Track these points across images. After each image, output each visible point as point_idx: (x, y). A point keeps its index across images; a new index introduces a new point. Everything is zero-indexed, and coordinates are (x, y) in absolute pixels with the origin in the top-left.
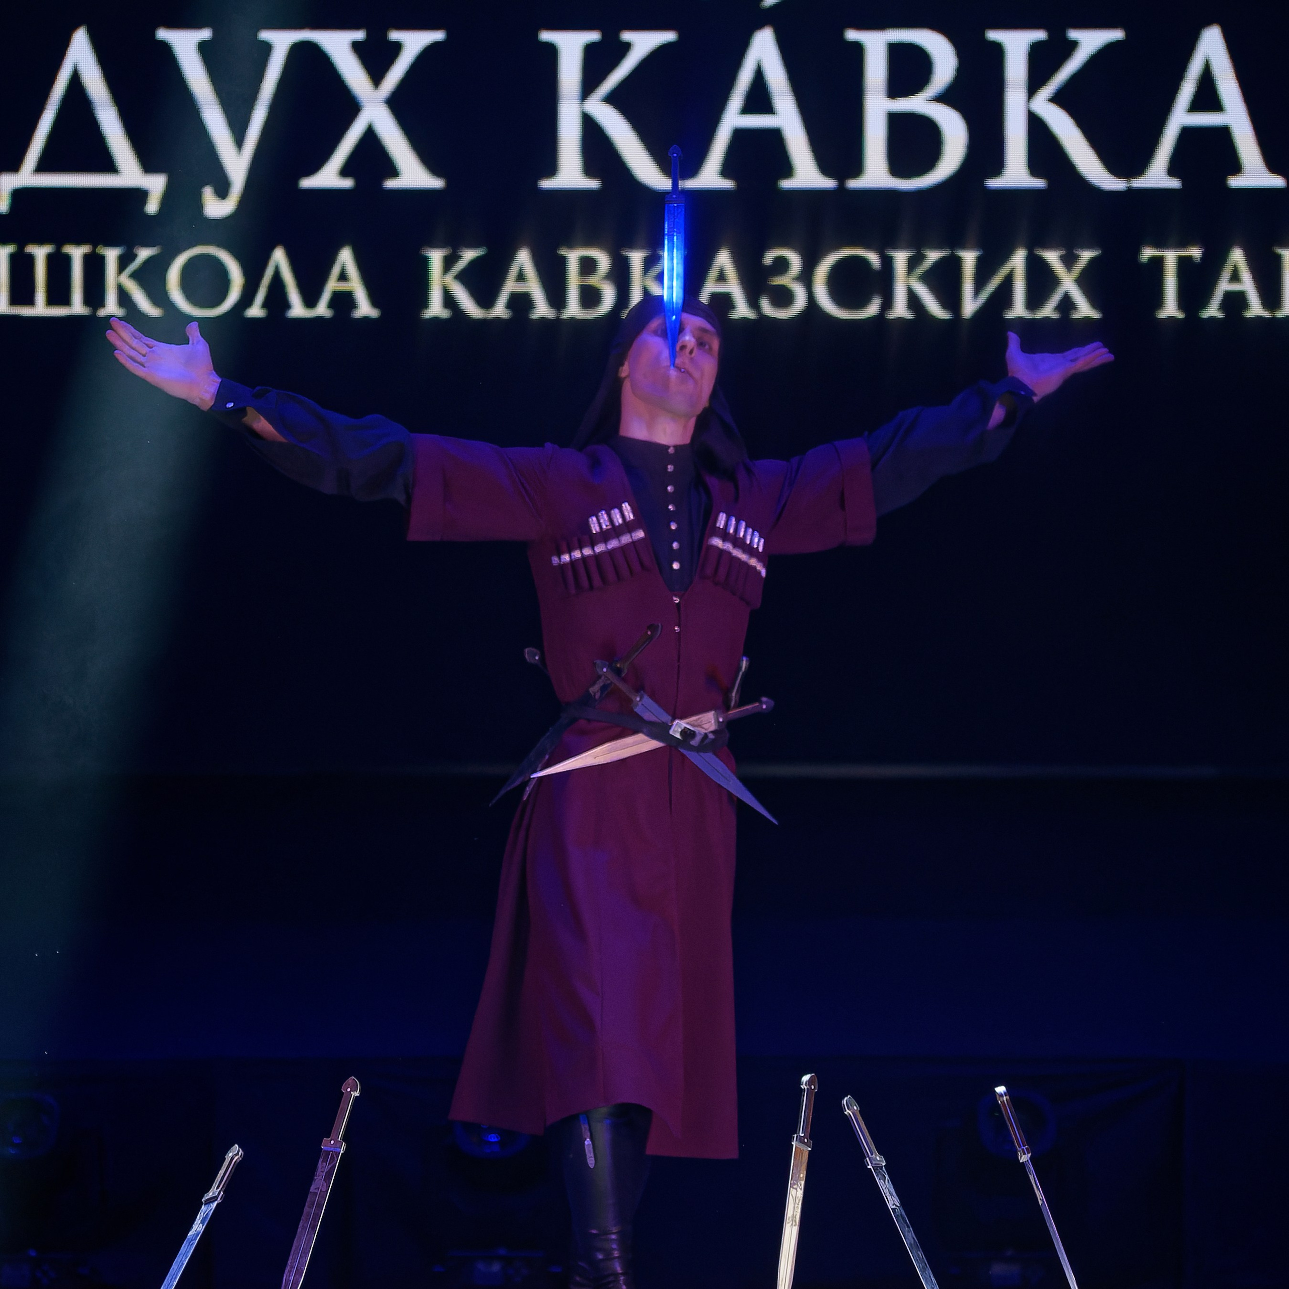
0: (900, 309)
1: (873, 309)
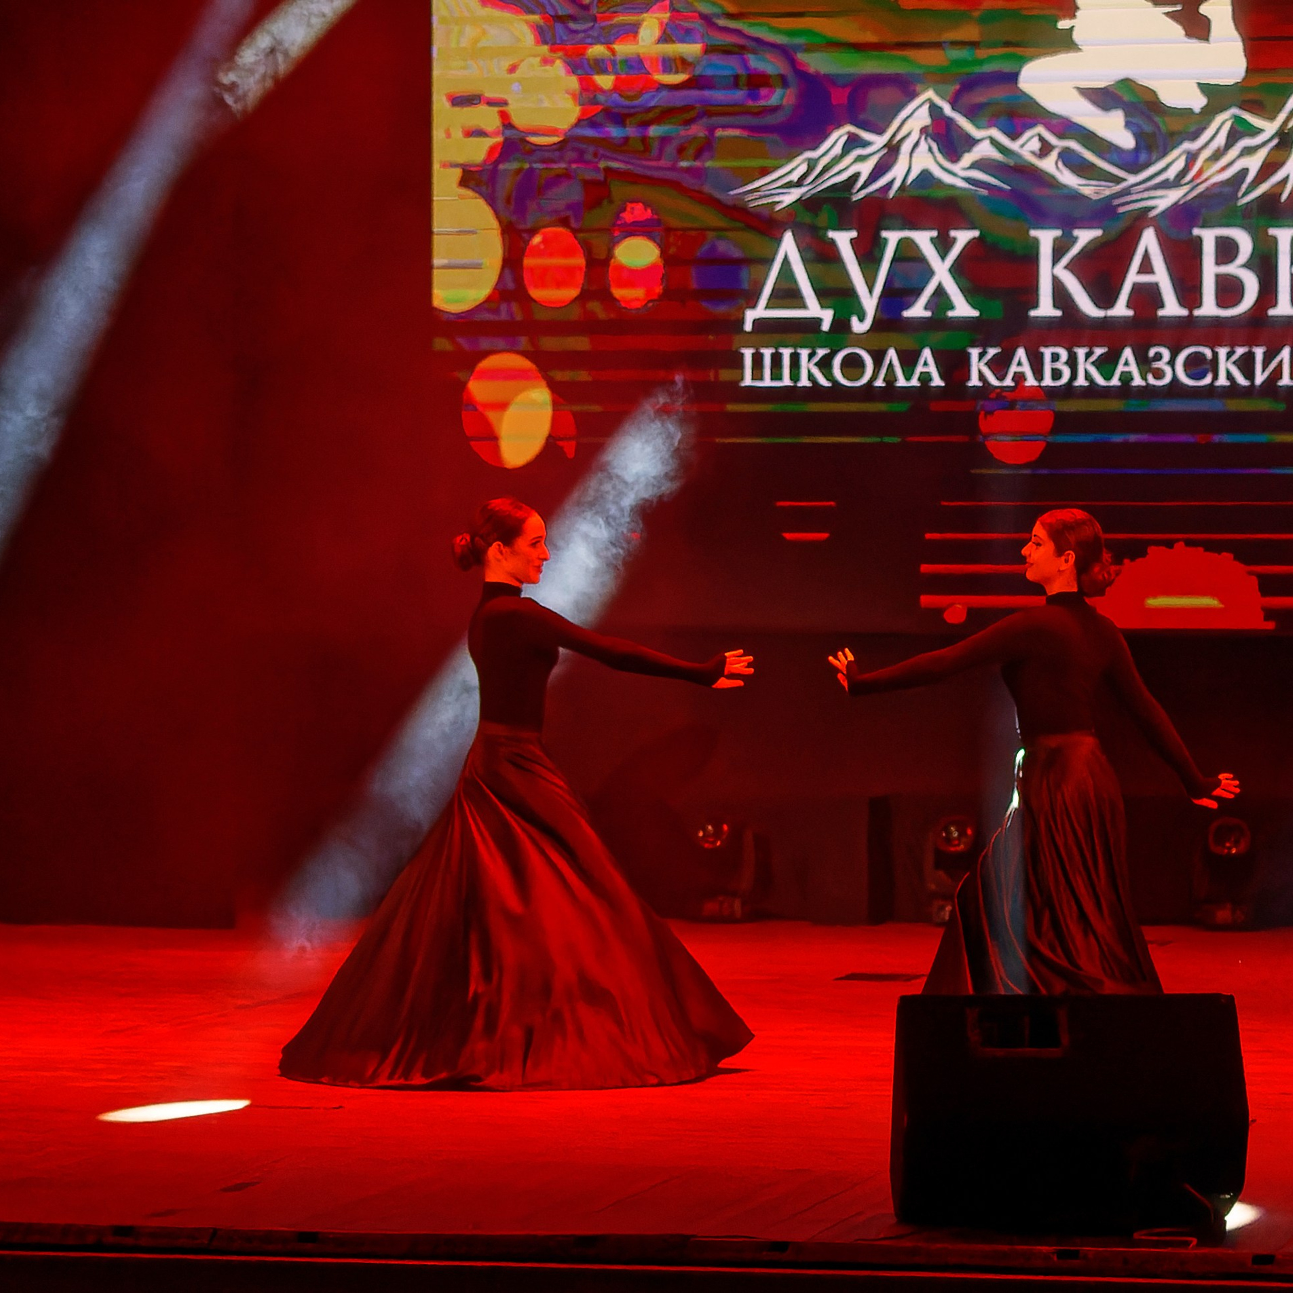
0: (1222, 381)
1: (1208, 380)
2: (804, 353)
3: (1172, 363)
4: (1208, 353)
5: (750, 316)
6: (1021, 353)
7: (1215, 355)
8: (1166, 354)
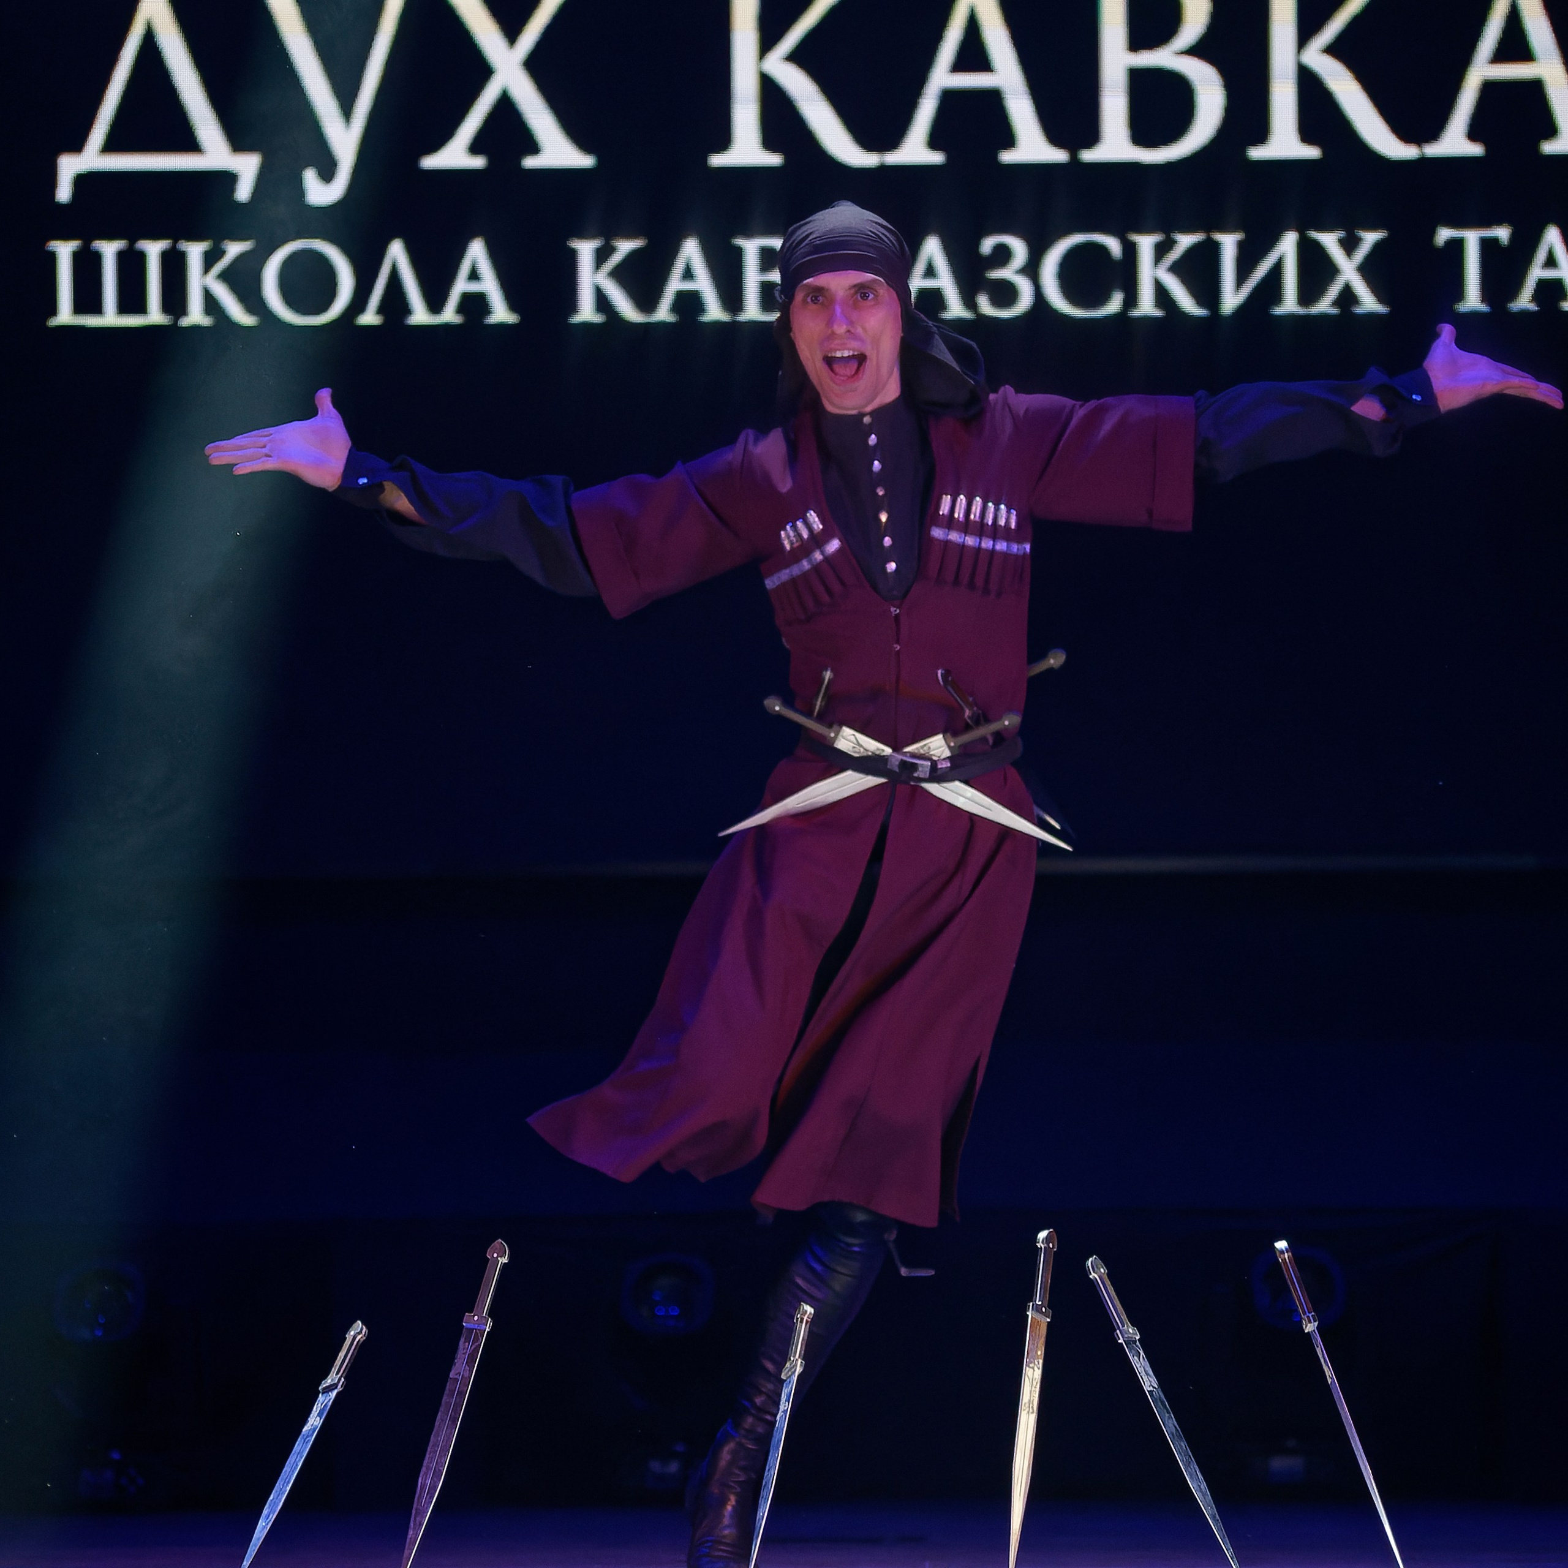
2: (195, 251)
3: (1032, 270)
4: (1113, 245)
5: (69, 167)
6: (691, 250)
7: (1130, 250)
8: (1019, 248)
